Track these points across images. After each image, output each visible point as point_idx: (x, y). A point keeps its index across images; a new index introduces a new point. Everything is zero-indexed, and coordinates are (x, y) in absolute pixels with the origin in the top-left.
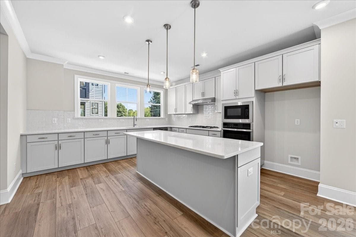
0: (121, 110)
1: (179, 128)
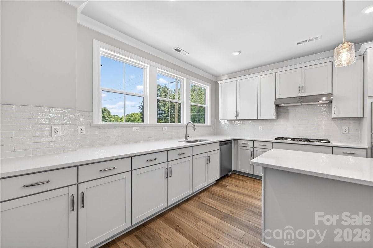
0: (106, 116)
1: (254, 141)
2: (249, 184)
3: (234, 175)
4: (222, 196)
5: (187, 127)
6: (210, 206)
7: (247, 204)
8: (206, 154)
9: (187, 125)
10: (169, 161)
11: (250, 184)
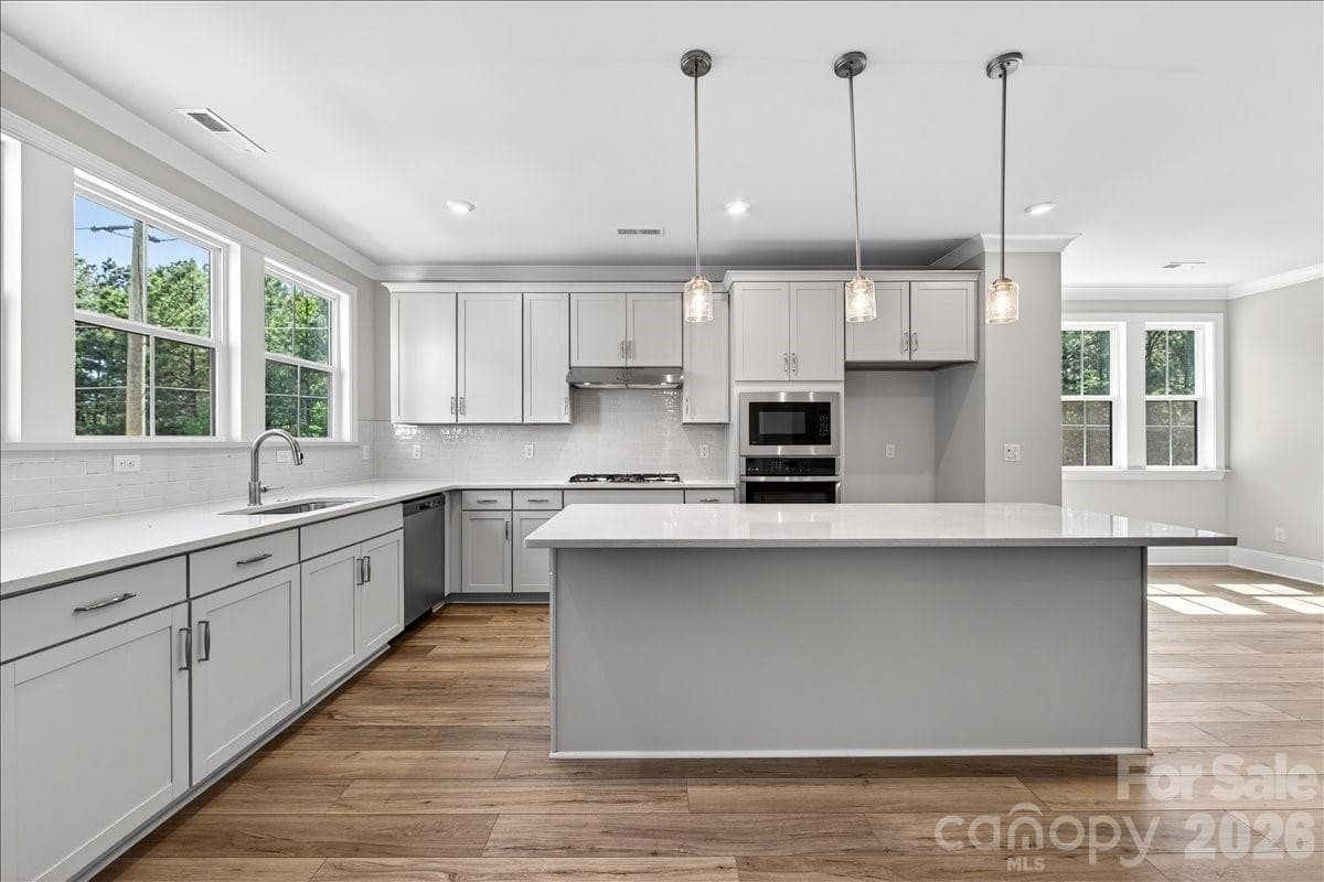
1: (512, 490)
2: (502, 623)
3: (451, 608)
4: (418, 683)
5: (257, 451)
6: (382, 728)
7: (502, 678)
8: (356, 552)
9: (258, 444)
10: (192, 596)
11: (505, 624)
